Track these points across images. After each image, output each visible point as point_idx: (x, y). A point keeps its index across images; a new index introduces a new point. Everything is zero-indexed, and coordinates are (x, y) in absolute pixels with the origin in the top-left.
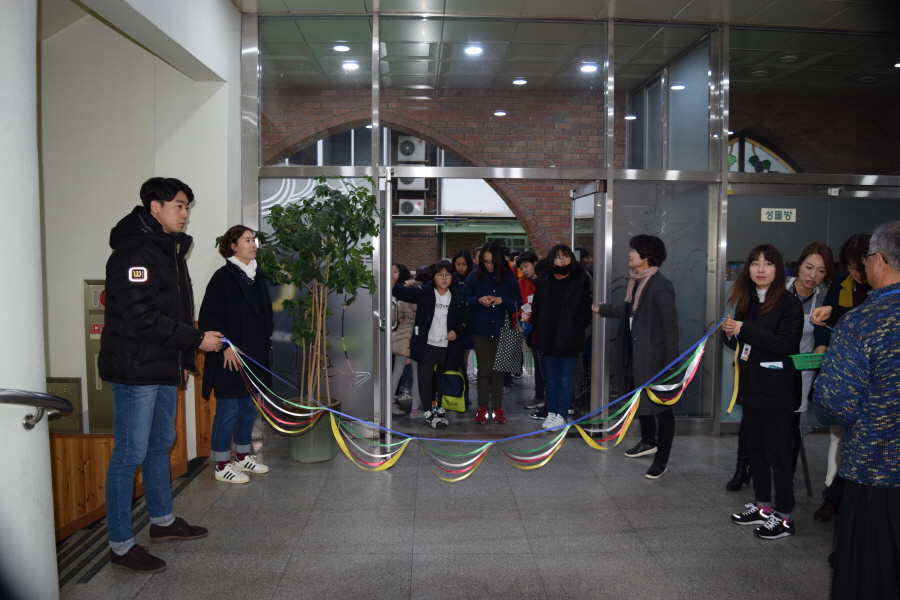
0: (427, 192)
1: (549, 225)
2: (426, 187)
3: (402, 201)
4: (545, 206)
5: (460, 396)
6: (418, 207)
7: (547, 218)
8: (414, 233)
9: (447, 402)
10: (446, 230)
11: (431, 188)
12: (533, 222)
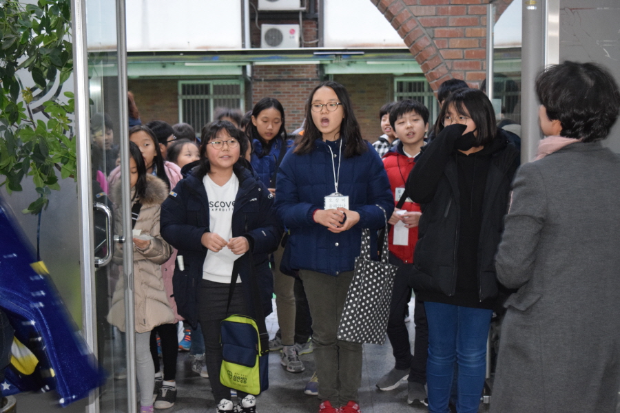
0: (304, 13)
1: (460, 54)
2: (302, 5)
3: (265, 28)
4: (452, 20)
5: (251, 365)
6: (291, 36)
7: (456, 43)
8: (285, 76)
9: (229, 373)
10: (332, 70)
11: (309, 6)
12: (432, 51)
